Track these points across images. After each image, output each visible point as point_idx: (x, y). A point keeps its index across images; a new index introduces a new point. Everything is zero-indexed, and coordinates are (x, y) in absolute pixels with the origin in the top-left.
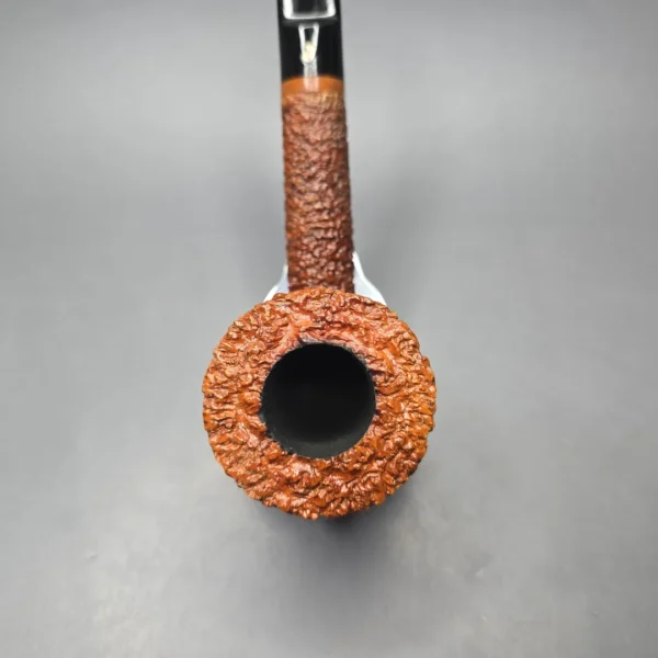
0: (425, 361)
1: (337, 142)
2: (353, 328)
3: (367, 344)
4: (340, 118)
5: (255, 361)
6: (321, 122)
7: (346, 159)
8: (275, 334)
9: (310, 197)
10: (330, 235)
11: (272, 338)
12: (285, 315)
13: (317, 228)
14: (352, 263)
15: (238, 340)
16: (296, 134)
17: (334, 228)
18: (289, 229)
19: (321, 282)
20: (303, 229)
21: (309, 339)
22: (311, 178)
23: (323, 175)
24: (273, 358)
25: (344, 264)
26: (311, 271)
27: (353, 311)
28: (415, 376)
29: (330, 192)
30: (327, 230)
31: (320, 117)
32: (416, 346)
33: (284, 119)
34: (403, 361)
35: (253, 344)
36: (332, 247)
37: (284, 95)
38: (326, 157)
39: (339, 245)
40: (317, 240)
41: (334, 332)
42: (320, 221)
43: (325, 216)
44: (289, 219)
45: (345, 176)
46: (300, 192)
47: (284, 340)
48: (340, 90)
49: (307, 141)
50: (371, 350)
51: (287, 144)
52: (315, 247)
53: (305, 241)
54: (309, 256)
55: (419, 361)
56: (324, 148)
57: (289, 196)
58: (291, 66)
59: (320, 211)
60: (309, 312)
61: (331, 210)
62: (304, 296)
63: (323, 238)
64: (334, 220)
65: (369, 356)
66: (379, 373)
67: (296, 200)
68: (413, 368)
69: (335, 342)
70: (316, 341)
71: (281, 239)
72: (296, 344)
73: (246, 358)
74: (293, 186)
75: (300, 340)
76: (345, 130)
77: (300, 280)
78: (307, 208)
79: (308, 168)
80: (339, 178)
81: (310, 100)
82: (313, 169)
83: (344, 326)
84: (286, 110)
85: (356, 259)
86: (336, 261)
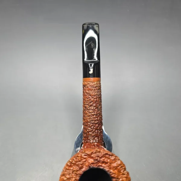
0: (128, 173)
1: (98, 95)
2: (106, 163)
3: (110, 168)
4: (100, 89)
5: (76, 173)
6: (94, 90)
7: (101, 100)
9: (91, 111)
10: (96, 122)
11: (81, 166)
12: (85, 158)
13: (92, 120)
14: (102, 129)
15: (71, 166)
16: (87, 93)
17: (97, 120)
18: (84, 119)
19: (93, 136)
20: (88, 120)
21: (92, 166)
22: (91, 106)
23: (94, 105)
24: (81, 172)
25: (100, 130)
26: (90, 133)
27: (106, 157)
28: (125, 179)
29: (96, 110)
30: (95, 121)
31: (94, 89)
32: (125, 169)
33: (83, 88)
34: (121, 174)
35: (75, 168)
36: (97, 125)
37: (83, 82)
38: (95, 100)
39: (99, 125)
40: (92, 123)
41: (100, 164)
42: (93, 118)
43: (95, 116)
44: (84, 116)
45: (100, 105)
46: (88, 109)
47: (84, 166)
48: (100, 81)
49: (90, 95)
50: (112, 171)
51: (84, 95)
52: (92, 126)
53: (89, 124)
54: (90, 128)
55: (126, 174)
56: (95, 97)
57: (84, 110)
58: (86, 75)
59: (93, 115)
60: (92, 158)
61: (96, 115)
62: (91, 152)
63: (94, 123)
64: (97, 118)
65: (111, 172)
66: (114, 178)
67: (87, 112)
68: (124, 176)
69: (101, 167)
70: (95, 167)
71: (82, 122)
72: (88, 168)
73: (73, 173)
74: (86, 107)
75: (90, 167)
76: (101, 92)
77: (87, 135)
78: (89, 114)
79: (91, 103)
80: (99, 105)
81: (91, 84)
82: (92, 103)
83: (103, 162)
84: (84, 86)
86: (98, 130)
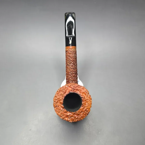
0: (90, 96)
1: (75, 57)
2: (78, 90)
3: (80, 93)
4: (76, 53)
5: (62, 96)
6: (72, 54)
7: (76, 60)
8: (65, 91)
9: (70, 66)
10: (74, 73)
11: (65, 92)
12: (67, 88)
13: (71, 71)
14: (77, 77)
15: (60, 92)
16: (68, 55)
17: (74, 71)
18: (66, 71)
19: (72, 80)
20: (69, 71)
21: (71, 92)
22: (71, 63)
23: (73, 62)
24: (65, 95)
25: (76, 77)
26: (70, 79)
27: (78, 87)
28: (88, 98)
29: (74, 65)
30: (73, 72)
31: (72, 53)
32: (88, 93)
33: (66, 53)
34: (86, 96)
35: (62, 93)
36: (74, 74)
37: (66, 49)
38: (73, 60)
39: (75, 74)
40: (71, 73)
41: (75, 91)
42: (72, 70)
43: (73, 69)
44: (66, 70)
45: (76, 63)
46: (68, 65)
47: (67, 92)
48: (76, 48)
49: (70, 57)
50: (81, 94)
51: (66, 57)
52: (71, 75)
53: (69, 73)
54: (70, 76)
55: (89, 96)
56: (73, 58)
57: (67, 66)
58: (67, 44)
59: (72, 68)
60: (71, 87)
61: (74, 68)
62: (70, 85)
63: (72, 73)
64: (74, 70)
65: (81, 95)
66: (82, 98)
67: (68, 67)
68: (88, 97)
69: (75, 92)
70: (72, 92)
71: (65, 73)
72: (69, 93)
73: (61, 95)
74: (67, 64)
75: (70, 92)
76: (76, 55)
77: (68, 80)
78: (69, 68)
79: (70, 61)
80: (75, 63)
81: (71, 50)
82: (71, 62)
83: (77, 90)
84: (66, 51)
85: (78, 76)
86: (75, 77)
